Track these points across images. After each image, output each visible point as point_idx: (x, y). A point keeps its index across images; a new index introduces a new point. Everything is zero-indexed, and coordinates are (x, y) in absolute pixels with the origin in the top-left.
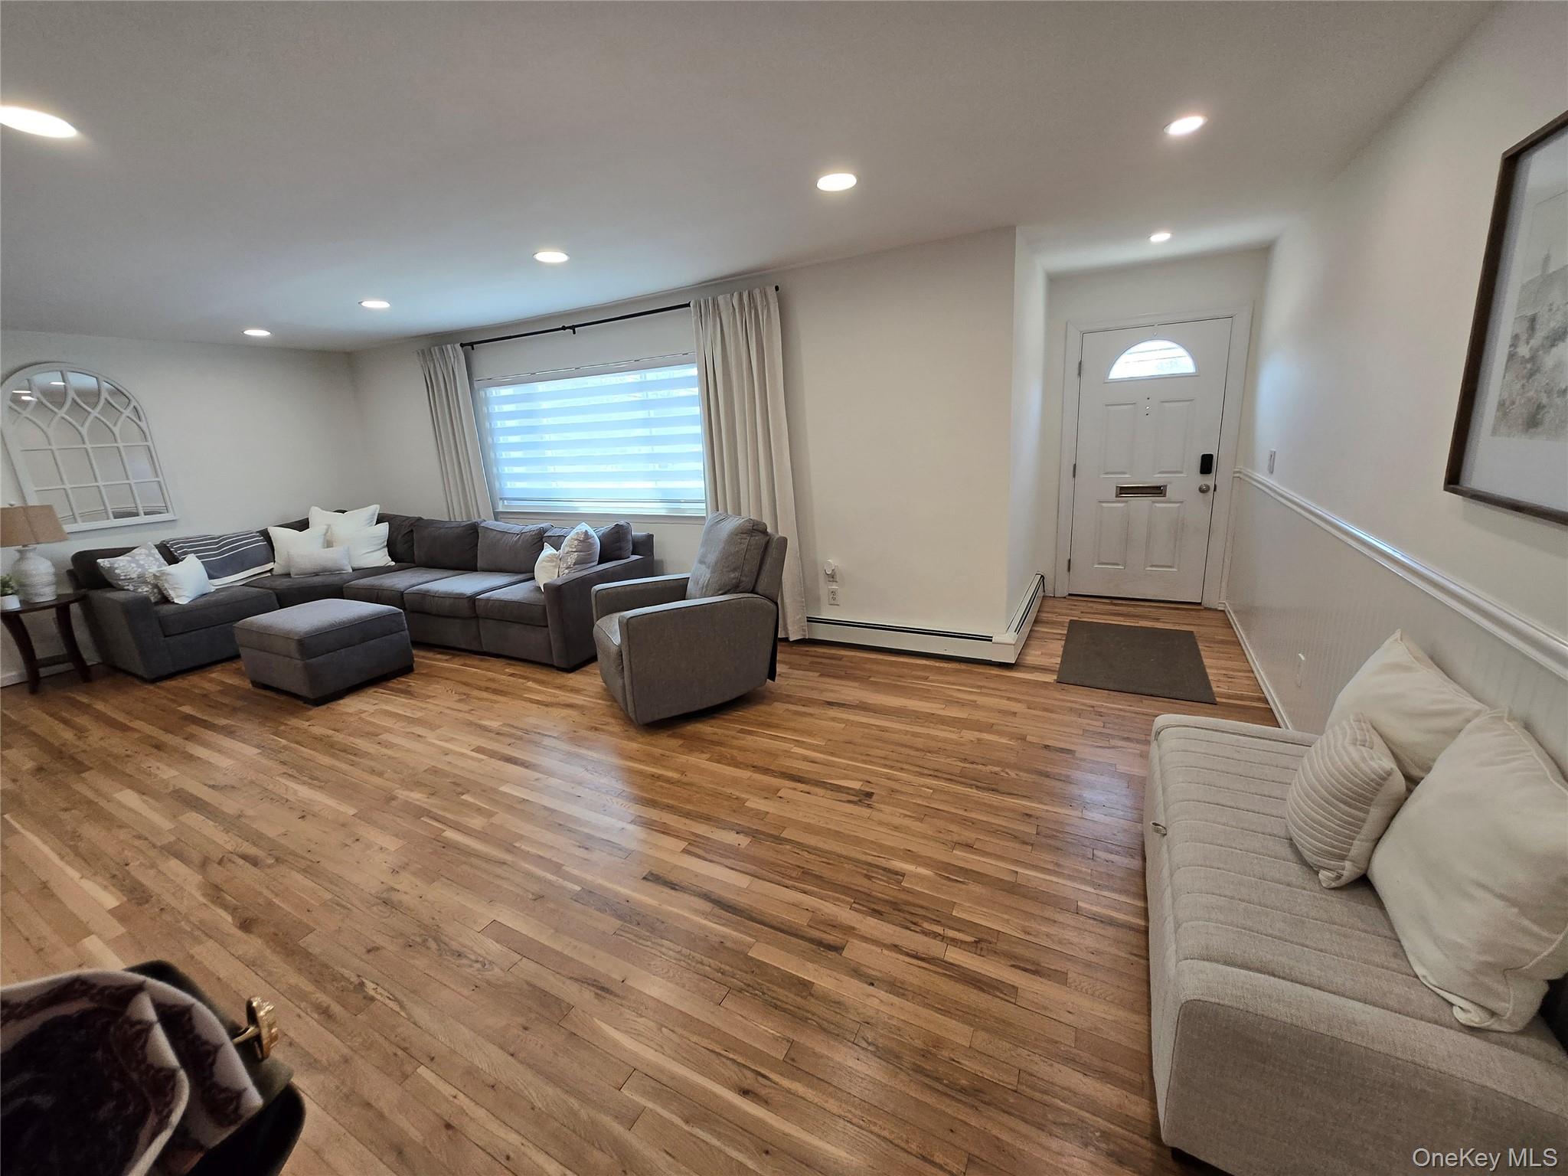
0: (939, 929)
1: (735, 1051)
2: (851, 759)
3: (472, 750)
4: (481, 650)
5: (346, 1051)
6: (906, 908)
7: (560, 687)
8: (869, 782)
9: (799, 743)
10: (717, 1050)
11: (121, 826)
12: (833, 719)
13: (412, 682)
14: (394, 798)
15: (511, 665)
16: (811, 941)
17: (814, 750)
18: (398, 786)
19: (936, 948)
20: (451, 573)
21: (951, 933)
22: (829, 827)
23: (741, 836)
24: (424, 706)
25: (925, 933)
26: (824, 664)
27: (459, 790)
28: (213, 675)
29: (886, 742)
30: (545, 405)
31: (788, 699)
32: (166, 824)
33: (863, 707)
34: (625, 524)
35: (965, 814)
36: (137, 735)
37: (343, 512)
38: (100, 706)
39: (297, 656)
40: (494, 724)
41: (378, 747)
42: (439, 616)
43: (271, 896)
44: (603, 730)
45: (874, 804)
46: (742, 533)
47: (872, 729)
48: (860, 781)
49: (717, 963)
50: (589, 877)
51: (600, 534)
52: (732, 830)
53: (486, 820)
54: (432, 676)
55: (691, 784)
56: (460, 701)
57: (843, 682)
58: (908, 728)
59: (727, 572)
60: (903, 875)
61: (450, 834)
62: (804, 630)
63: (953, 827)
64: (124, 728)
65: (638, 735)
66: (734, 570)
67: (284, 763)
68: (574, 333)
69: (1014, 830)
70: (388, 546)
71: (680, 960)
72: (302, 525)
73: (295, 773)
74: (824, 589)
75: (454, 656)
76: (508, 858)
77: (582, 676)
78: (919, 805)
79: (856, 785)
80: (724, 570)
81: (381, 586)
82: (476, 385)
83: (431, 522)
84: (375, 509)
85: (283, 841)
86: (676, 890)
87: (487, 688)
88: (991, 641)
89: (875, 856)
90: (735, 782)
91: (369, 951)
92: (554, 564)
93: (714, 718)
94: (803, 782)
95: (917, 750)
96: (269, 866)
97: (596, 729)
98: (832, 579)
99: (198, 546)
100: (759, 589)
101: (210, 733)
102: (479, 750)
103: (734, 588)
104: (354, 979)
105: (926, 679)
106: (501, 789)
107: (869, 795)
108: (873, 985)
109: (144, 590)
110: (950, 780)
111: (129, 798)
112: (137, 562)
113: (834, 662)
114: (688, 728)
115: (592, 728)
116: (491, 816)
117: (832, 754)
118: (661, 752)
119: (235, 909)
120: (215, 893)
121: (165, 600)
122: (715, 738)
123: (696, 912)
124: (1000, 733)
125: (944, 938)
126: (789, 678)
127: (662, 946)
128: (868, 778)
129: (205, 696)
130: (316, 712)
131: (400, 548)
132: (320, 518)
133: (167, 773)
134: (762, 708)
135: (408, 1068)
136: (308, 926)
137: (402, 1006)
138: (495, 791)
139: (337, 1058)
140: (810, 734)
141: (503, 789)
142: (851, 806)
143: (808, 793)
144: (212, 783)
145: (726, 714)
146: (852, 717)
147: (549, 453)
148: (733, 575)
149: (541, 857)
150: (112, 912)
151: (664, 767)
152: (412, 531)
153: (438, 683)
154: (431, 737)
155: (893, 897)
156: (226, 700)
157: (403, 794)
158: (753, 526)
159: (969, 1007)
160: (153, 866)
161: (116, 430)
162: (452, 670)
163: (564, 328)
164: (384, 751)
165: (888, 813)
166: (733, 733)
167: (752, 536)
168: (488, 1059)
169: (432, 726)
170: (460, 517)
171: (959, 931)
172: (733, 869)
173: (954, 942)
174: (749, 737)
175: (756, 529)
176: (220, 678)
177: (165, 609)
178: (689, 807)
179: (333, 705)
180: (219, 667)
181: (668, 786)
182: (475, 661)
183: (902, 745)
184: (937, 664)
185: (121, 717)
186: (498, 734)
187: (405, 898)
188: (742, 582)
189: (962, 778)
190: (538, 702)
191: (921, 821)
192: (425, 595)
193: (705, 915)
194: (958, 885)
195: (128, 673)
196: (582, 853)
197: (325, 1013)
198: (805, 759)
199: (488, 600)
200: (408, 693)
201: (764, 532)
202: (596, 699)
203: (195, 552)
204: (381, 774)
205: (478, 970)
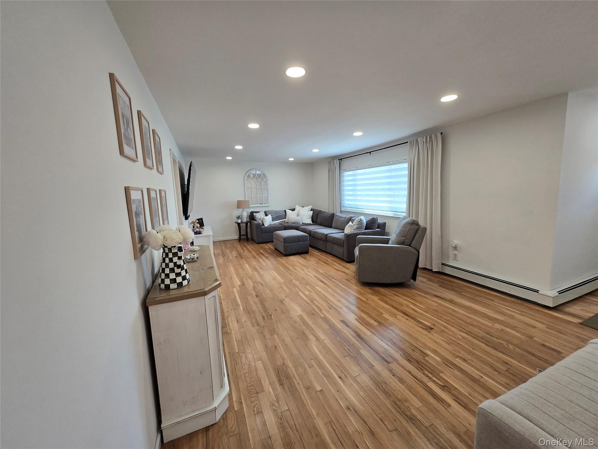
0: (430, 375)
1: (343, 368)
2: (432, 316)
3: (314, 276)
4: (326, 251)
5: (264, 325)
6: (421, 364)
7: (344, 267)
8: (435, 325)
9: (414, 304)
10: (338, 365)
11: (244, 271)
12: (434, 301)
13: (307, 256)
14: (292, 281)
15: (333, 257)
16: (381, 357)
17: (419, 308)
18: (293, 279)
19: (425, 379)
20: (323, 227)
21: (434, 379)
22: (409, 332)
23: (376, 322)
24: (307, 262)
25: (424, 374)
26: (444, 283)
27: (306, 284)
28: (268, 245)
29: (453, 316)
30: (359, 177)
31: (420, 290)
32: (251, 273)
33: (451, 302)
34: (376, 218)
35: (472, 350)
36: (252, 254)
37: (303, 207)
38: (248, 247)
39: (283, 242)
40: (322, 271)
41: (293, 269)
42: (318, 239)
43: (263, 292)
44: (350, 281)
45: (432, 332)
46: (408, 224)
47: (449, 309)
48: (431, 323)
49: (349, 348)
50: (327, 315)
51: (367, 220)
52: (374, 319)
53: (309, 293)
54: (312, 255)
55: (368, 304)
56: (316, 263)
57: (449, 291)
58: (467, 314)
59: (400, 237)
60: (428, 356)
61: (300, 293)
62: (440, 268)
63: (462, 352)
64: (250, 252)
65: (359, 286)
66: (403, 237)
67: (274, 267)
68: (370, 154)
69: (493, 364)
70: (312, 218)
71: (340, 342)
72: (293, 210)
73: (275, 270)
74: (451, 253)
75: (320, 252)
76: (311, 303)
77: (351, 265)
78: (452, 340)
79: (428, 324)
80: (400, 236)
81: (307, 228)
82: (341, 171)
83: (323, 212)
84: (310, 207)
85: (268, 283)
86: (348, 327)
87: (324, 262)
88: (538, 292)
89: (420, 346)
90: (383, 308)
91: (275, 310)
92: (350, 228)
93: (388, 288)
94: (407, 316)
95: (466, 323)
96: (264, 287)
97: (348, 280)
98: (455, 249)
99: (271, 213)
100: (412, 245)
101: (263, 256)
102: (315, 276)
103: (402, 243)
104: (271, 314)
105: (492, 300)
106: (316, 287)
107: (432, 329)
108: (394, 376)
109: (260, 222)
110: (475, 337)
111: (247, 266)
112: (260, 215)
113: (449, 283)
114: (376, 288)
115: (347, 280)
116: (311, 293)
117: (426, 312)
118: (364, 292)
119: (256, 292)
120: (254, 288)
121: (263, 225)
122: (384, 294)
123: (351, 334)
124: (518, 331)
125: (430, 378)
126: (425, 283)
127: (337, 338)
128: (435, 324)
129: (265, 249)
130: (284, 258)
131: (314, 219)
132: (298, 208)
133: (254, 263)
134: (407, 290)
135: (273, 334)
136: (266, 301)
137: (276, 322)
138: (314, 287)
139: (262, 326)
140: (421, 303)
141: (317, 287)
142: (422, 329)
143: (407, 320)
144: (261, 267)
145: (392, 288)
146: (443, 303)
147: (359, 193)
148: (402, 239)
149: (318, 306)
150: (239, 285)
151: (363, 296)
152: (318, 214)
153: (312, 257)
154: (306, 270)
155: (419, 360)
156: (269, 251)
157: (294, 281)
158: (413, 222)
159: (426, 400)
160: (247, 280)
161: (262, 184)
162: (318, 255)
163: (367, 153)
164: (294, 270)
165: (436, 336)
166: (391, 294)
167: (412, 225)
168: (288, 340)
169: (307, 267)
170: (331, 212)
171: (439, 380)
172: (367, 329)
173: (434, 381)
174: (396, 297)
175: (414, 223)
176: (270, 246)
177: (263, 226)
178: (364, 309)
179: (288, 257)
180: (270, 243)
181: (361, 301)
182: (324, 254)
183: (459, 319)
184: (503, 297)
185: (251, 250)
186: (322, 274)
187: (286, 303)
188: (406, 241)
189: (482, 339)
190: (336, 269)
191: (449, 344)
192: (315, 232)
193: (353, 337)
194: (450, 368)
195: (254, 241)
196: (328, 309)
197: (264, 317)
198: (413, 310)
199: (330, 236)
200: (305, 258)
201: (418, 224)
202: (352, 272)
203: (271, 214)
204: (291, 275)
205: (293, 323)
